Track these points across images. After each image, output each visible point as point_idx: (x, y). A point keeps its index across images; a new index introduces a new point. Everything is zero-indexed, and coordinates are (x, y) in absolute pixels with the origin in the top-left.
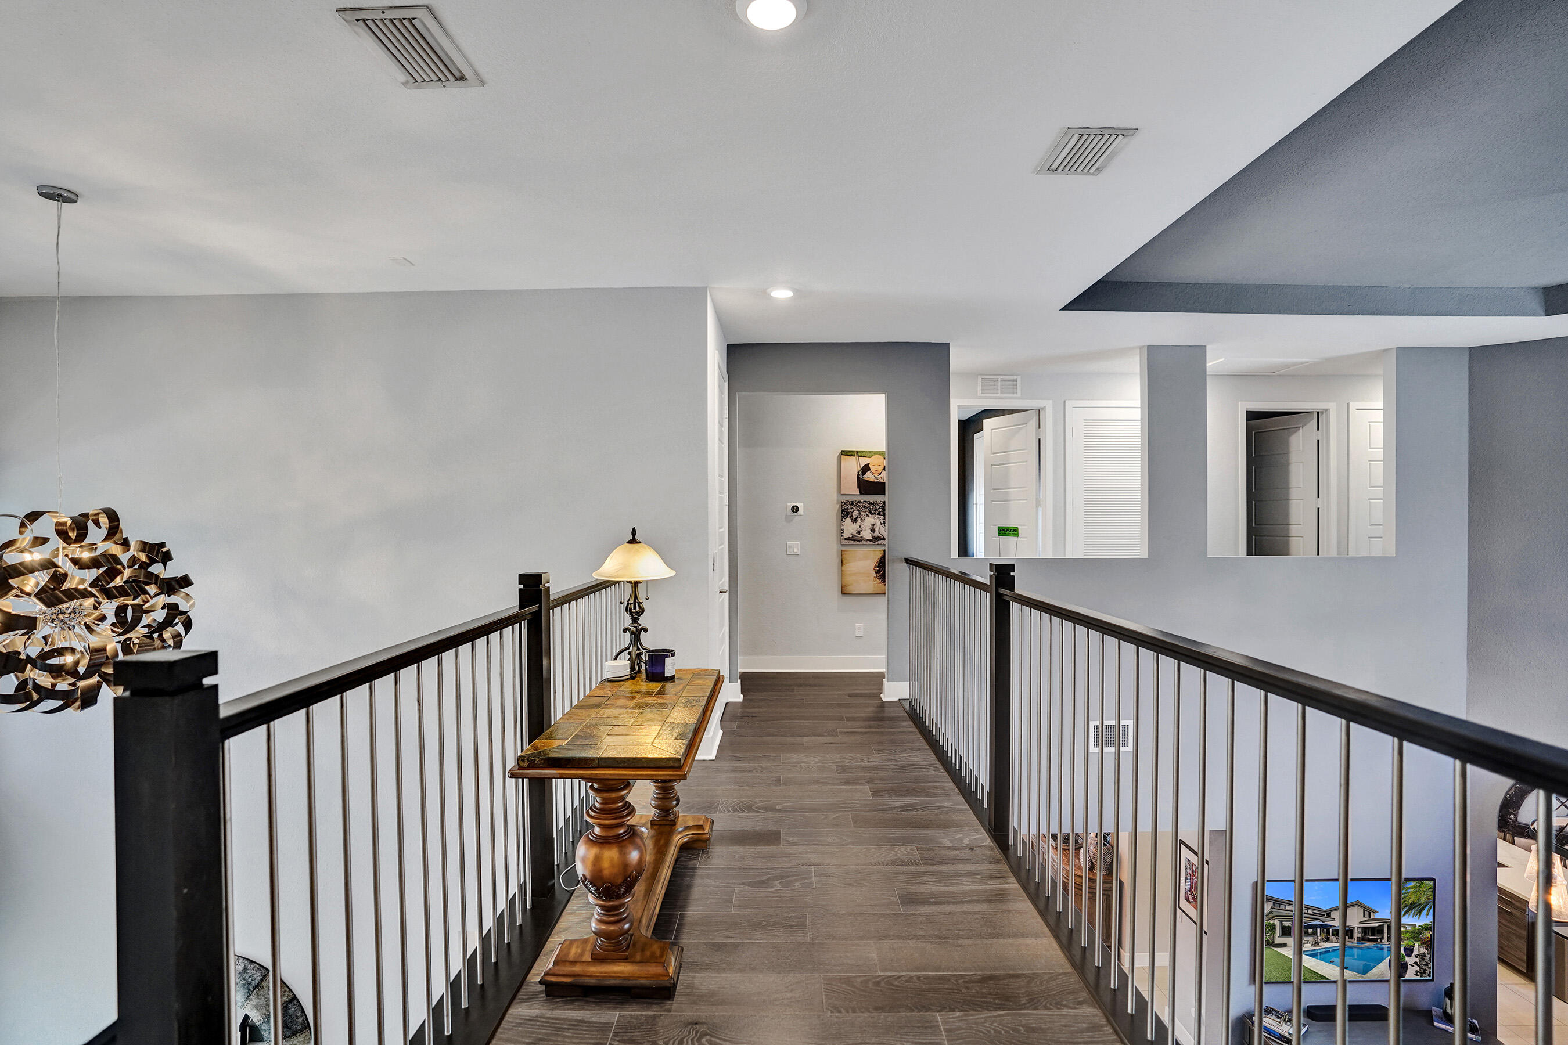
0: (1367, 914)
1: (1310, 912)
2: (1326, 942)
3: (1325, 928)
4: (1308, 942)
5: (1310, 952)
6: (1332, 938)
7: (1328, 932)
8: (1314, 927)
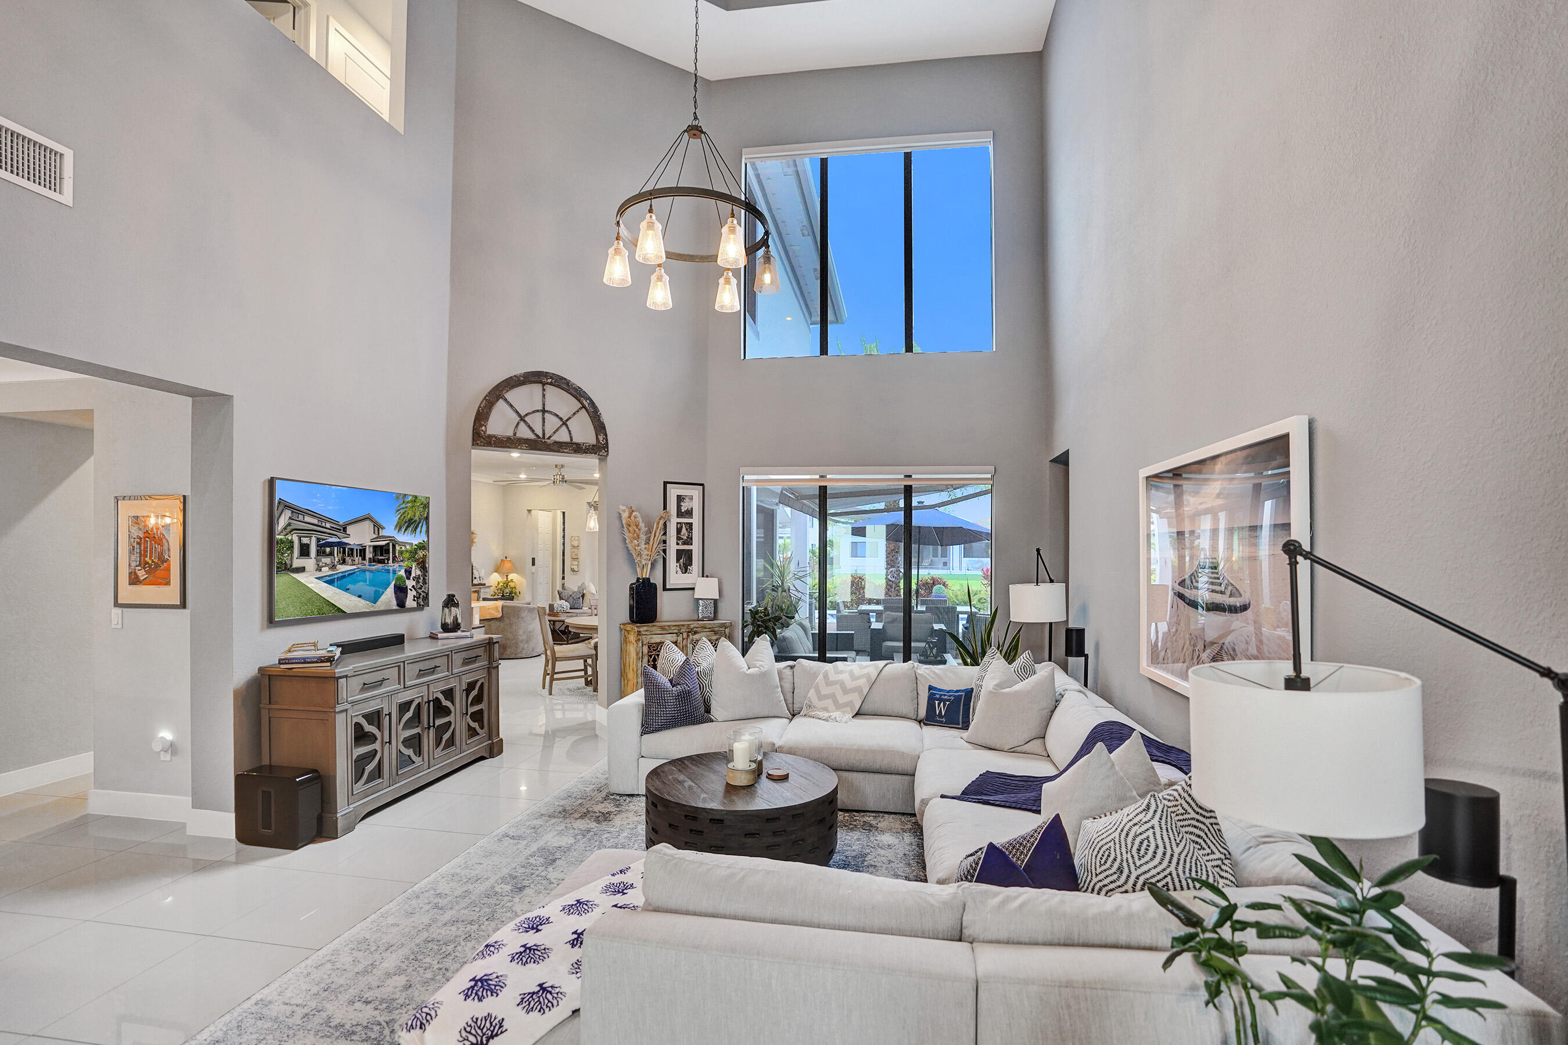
0: (376, 529)
1: (328, 525)
2: (342, 564)
3: (341, 545)
4: (326, 565)
5: (328, 578)
6: (347, 559)
7: (344, 552)
8: (331, 545)
